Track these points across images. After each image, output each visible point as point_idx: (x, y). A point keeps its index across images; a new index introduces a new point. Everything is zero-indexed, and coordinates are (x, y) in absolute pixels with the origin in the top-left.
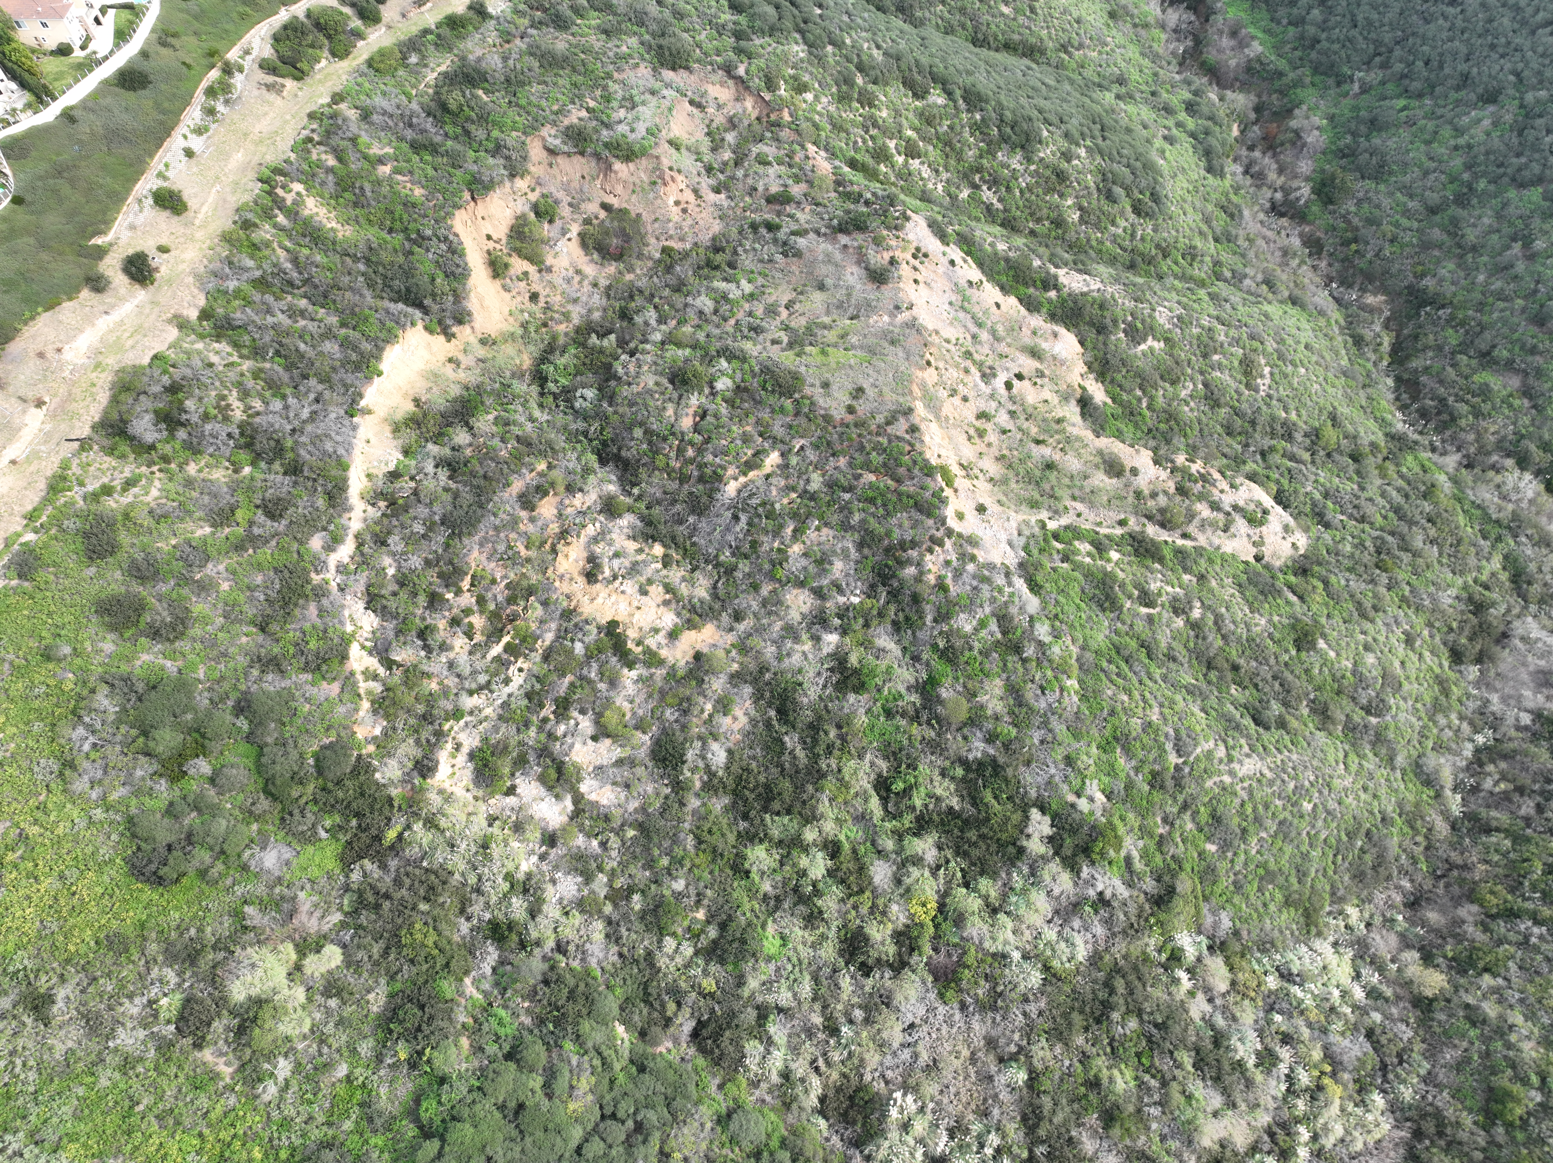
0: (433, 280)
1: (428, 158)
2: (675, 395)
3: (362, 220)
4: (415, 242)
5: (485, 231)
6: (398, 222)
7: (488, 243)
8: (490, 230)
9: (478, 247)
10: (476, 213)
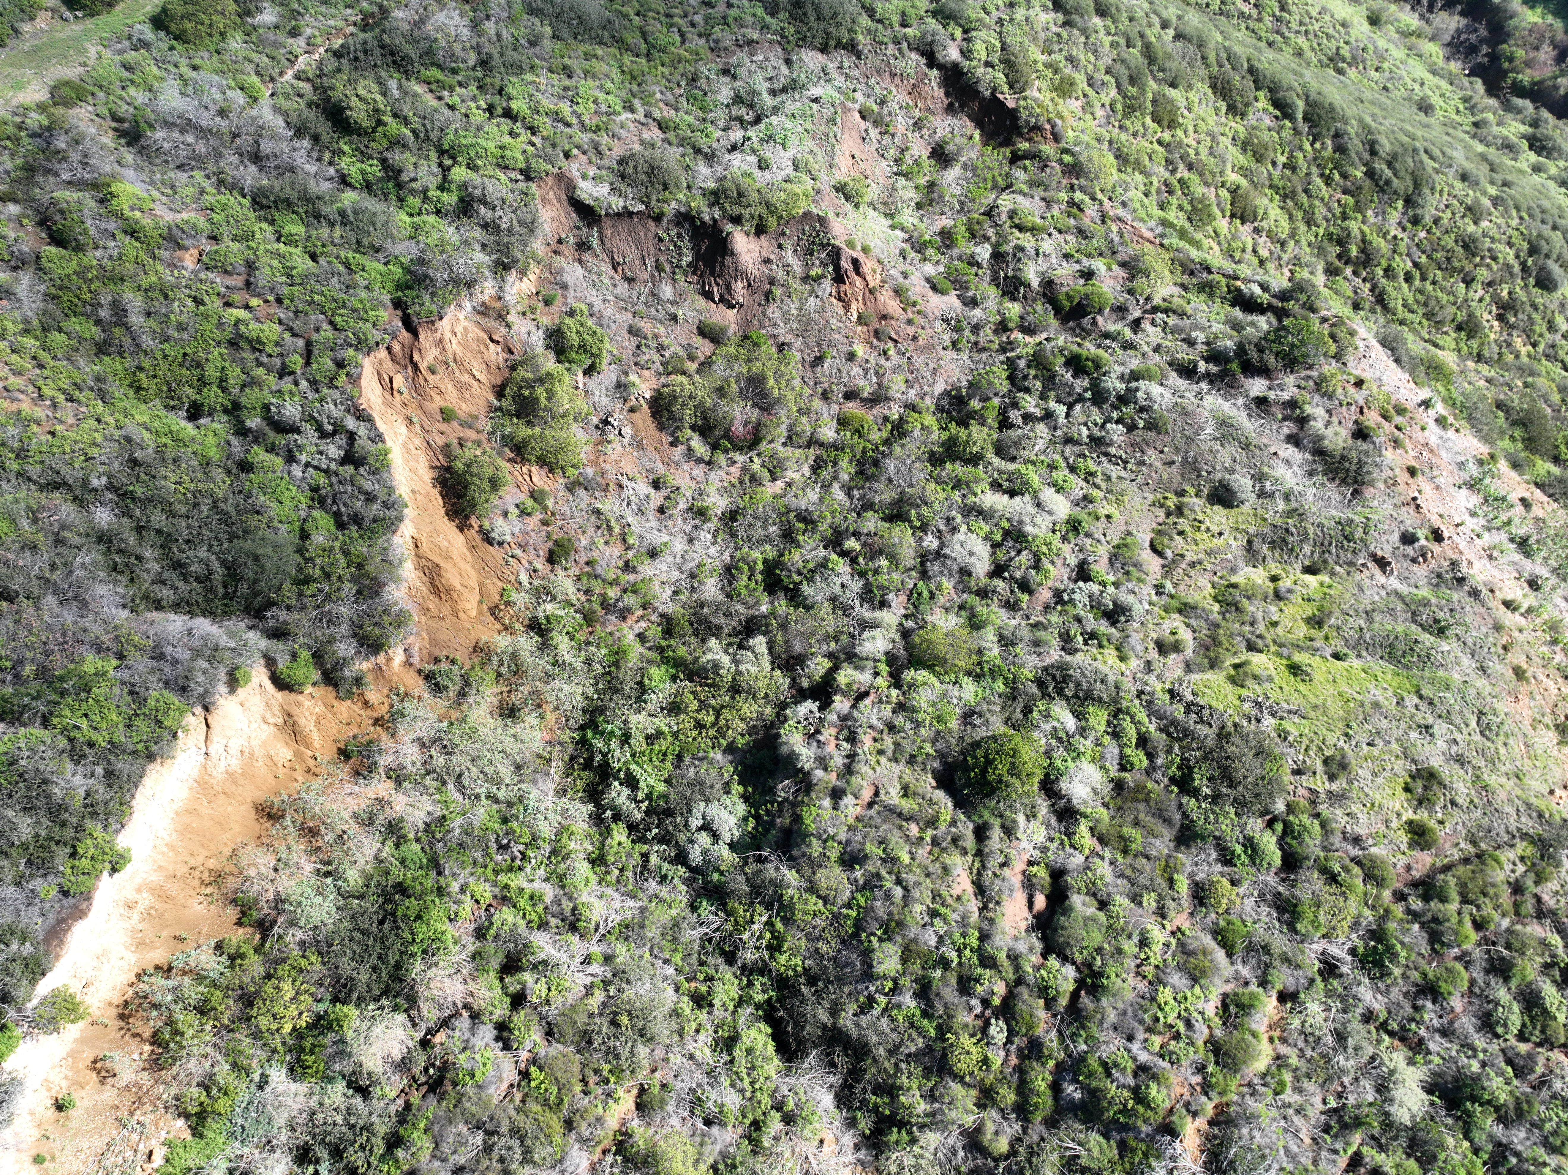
0: (304, 535)
1: (296, 228)
2: (966, 829)
3: (116, 390)
4: (257, 438)
5: (439, 402)
6: (215, 388)
7: (444, 427)
8: (451, 398)
9: (418, 442)
10: (416, 357)
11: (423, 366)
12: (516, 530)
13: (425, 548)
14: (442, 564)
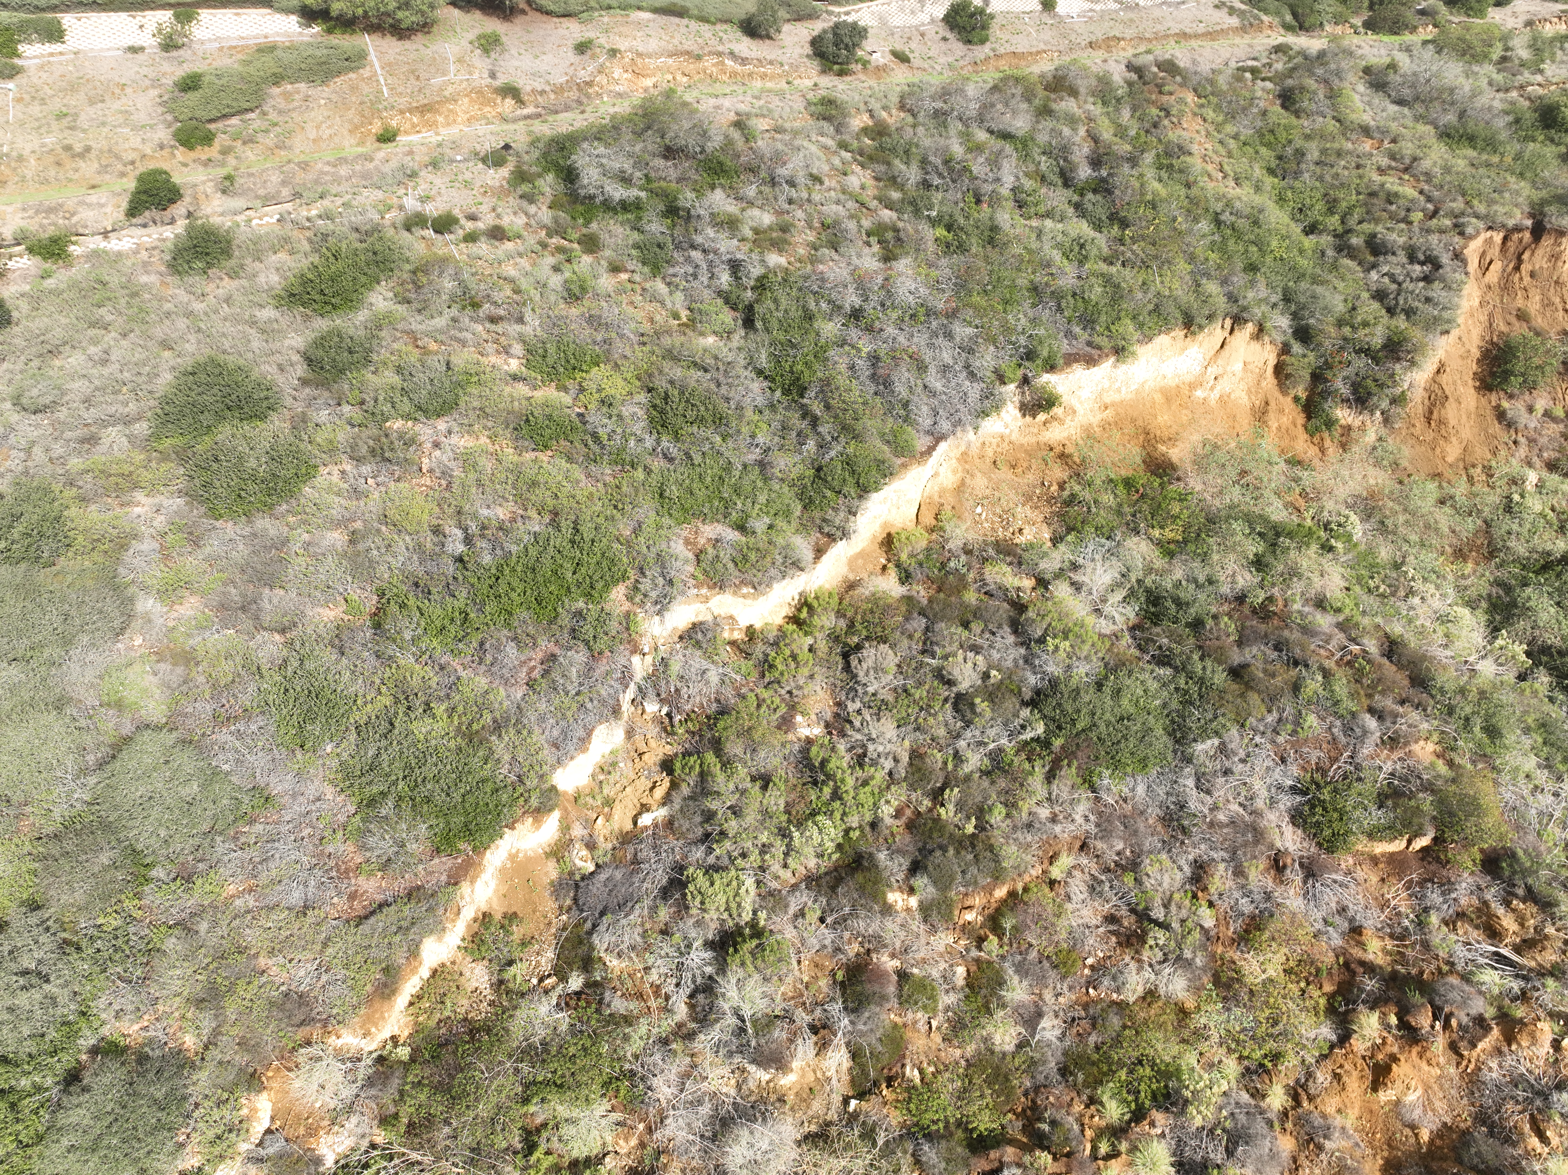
1: (1469, 152)
3: (1268, 190)
4: (1352, 253)
5: (1520, 302)
6: (1337, 217)
7: (1513, 320)
8: (1534, 306)
9: (1484, 318)
10: (1526, 256)
11: (1525, 268)
12: (1532, 425)
13: (1444, 379)
14: (1451, 399)
